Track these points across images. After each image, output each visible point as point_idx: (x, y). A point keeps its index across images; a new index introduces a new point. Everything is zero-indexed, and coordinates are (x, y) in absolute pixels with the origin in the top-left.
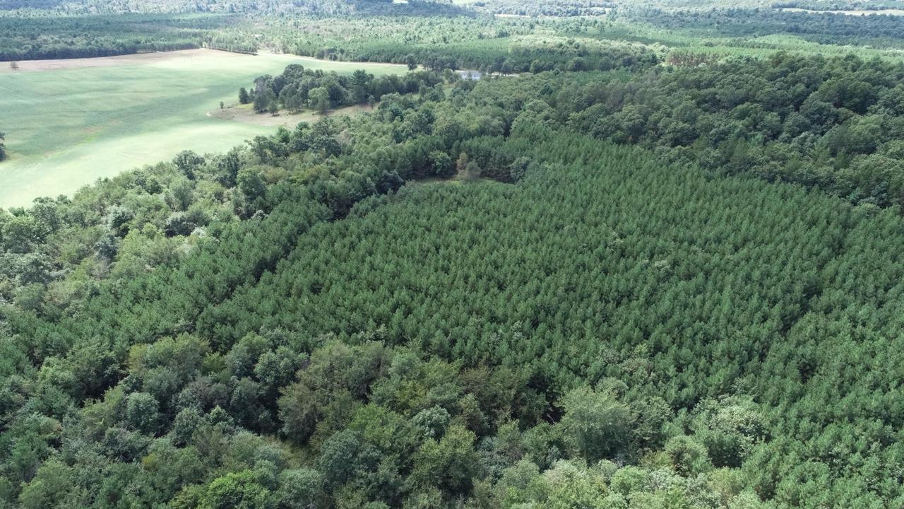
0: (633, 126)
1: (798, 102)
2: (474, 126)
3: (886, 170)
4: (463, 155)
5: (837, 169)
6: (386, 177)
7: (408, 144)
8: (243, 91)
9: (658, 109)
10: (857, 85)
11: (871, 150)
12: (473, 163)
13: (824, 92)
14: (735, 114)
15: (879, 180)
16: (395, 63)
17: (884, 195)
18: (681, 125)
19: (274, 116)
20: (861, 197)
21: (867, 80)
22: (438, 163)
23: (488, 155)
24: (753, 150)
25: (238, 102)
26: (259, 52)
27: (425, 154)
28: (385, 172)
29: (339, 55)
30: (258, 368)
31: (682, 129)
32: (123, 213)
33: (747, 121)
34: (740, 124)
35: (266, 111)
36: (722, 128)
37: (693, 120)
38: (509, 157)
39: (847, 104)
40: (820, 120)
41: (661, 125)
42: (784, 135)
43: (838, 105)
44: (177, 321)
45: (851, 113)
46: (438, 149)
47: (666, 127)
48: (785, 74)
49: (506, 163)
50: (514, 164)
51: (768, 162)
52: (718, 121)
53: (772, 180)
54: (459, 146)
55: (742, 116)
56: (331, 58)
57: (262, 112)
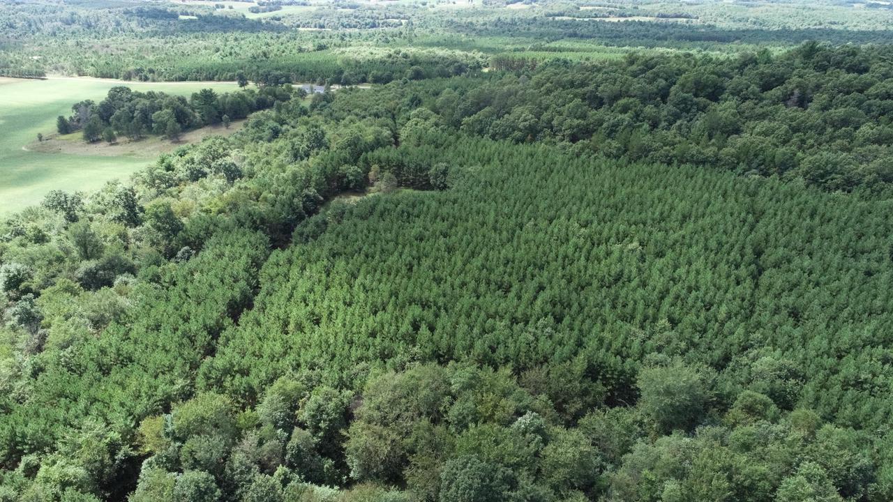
0: (530, 125)
1: (664, 95)
2: (370, 138)
3: (760, 146)
4: (375, 167)
5: (720, 149)
6: (308, 196)
7: (313, 162)
8: (61, 119)
9: (547, 108)
10: (707, 77)
11: (737, 131)
12: (387, 174)
13: (683, 85)
14: (618, 109)
15: (756, 155)
16: (219, 80)
17: (763, 167)
18: (576, 122)
19: (112, 145)
20: (745, 170)
21: (713, 73)
22: (351, 178)
23: (400, 166)
24: (646, 139)
25: (56, 133)
26: (48, 76)
27: (335, 169)
28: (305, 191)
29: (150, 76)
30: (304, 415)
31: (578, 125)
32: (18, 271)
33: (630, 113)
34: (627, 117)
35: (99, 141)
36: (611, 121)
37: (584, 116)
38: (424, 165)
39: (702, 94)
40: (685, 108)
41: (555, 123)
42: (664, 124)
43: (696, 95)
44: (172, 382)
45: (708, 101)
46: (346, 162)
47: (561, 124)
48: (643, 71)
49: (421, 170)
50: (432, 171)
51: (662, 148)
52: (607, 116)
53: (669, 163)
54: (366, 158)
55: (625, 110)
56: (141, 79)
57: (94, 142)
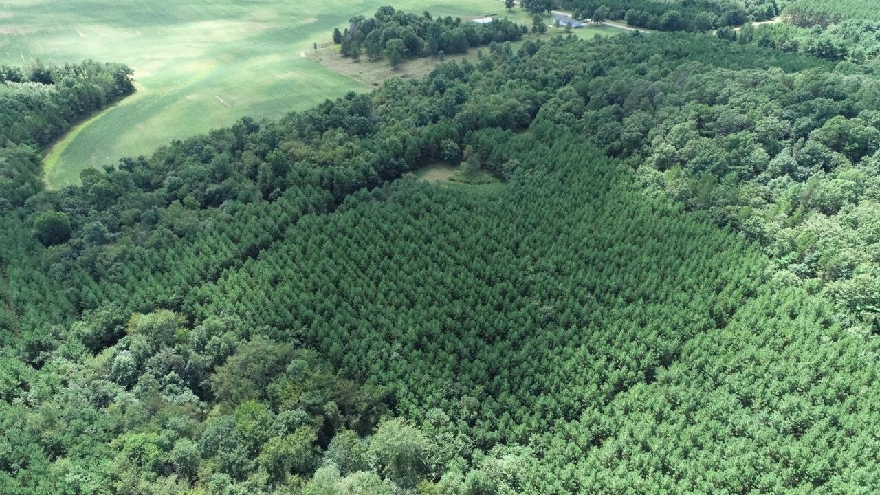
0: (630, 137)
1: (803, 135)
4: (471, 146)
6: (392, 165)
7: (427, 129)
8: (338, 31)
11: (833, 211)
12: (475, 157)
14: (726, 143)
18: (670, 147)
19: (355, 61)
22: (446, 152)
23: (490, 151)
25: (332, 41)
27: (438, 141)
28: (392, 159)
31: (668, 152)
32: (175, 182)
33: (732, 153)
35: (350, 56)
38: (505, 156)
42: (764, 175)
45: (844, 159)
46: (451, 138)
48: (803, 100)
49: (501, 161)
50: (507, 165)
51: (726, 205)
54: (469, 137)
55: (730, 147)
57: (346, 56)
